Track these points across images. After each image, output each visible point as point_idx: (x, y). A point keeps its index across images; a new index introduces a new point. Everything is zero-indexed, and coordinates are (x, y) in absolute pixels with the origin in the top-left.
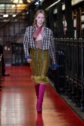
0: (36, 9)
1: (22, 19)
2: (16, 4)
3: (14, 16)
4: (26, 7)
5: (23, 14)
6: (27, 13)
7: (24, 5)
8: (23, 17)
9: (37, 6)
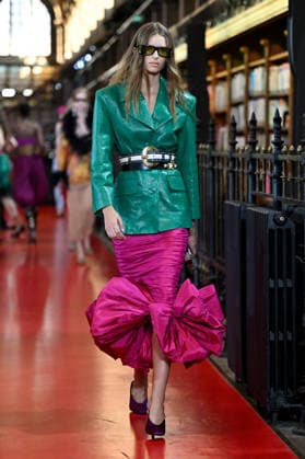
0: (77, 79)
1: (44, 101)
2: (31, 67)
3: (28, 93)
4: (55, 74)
5: (49, 89)
6: (58, 86)
7: (50, 70)
8: (49, 97)
9: (81, 73)
